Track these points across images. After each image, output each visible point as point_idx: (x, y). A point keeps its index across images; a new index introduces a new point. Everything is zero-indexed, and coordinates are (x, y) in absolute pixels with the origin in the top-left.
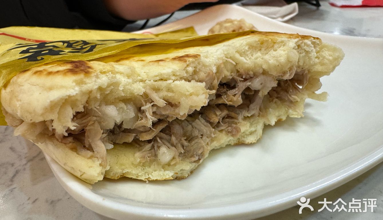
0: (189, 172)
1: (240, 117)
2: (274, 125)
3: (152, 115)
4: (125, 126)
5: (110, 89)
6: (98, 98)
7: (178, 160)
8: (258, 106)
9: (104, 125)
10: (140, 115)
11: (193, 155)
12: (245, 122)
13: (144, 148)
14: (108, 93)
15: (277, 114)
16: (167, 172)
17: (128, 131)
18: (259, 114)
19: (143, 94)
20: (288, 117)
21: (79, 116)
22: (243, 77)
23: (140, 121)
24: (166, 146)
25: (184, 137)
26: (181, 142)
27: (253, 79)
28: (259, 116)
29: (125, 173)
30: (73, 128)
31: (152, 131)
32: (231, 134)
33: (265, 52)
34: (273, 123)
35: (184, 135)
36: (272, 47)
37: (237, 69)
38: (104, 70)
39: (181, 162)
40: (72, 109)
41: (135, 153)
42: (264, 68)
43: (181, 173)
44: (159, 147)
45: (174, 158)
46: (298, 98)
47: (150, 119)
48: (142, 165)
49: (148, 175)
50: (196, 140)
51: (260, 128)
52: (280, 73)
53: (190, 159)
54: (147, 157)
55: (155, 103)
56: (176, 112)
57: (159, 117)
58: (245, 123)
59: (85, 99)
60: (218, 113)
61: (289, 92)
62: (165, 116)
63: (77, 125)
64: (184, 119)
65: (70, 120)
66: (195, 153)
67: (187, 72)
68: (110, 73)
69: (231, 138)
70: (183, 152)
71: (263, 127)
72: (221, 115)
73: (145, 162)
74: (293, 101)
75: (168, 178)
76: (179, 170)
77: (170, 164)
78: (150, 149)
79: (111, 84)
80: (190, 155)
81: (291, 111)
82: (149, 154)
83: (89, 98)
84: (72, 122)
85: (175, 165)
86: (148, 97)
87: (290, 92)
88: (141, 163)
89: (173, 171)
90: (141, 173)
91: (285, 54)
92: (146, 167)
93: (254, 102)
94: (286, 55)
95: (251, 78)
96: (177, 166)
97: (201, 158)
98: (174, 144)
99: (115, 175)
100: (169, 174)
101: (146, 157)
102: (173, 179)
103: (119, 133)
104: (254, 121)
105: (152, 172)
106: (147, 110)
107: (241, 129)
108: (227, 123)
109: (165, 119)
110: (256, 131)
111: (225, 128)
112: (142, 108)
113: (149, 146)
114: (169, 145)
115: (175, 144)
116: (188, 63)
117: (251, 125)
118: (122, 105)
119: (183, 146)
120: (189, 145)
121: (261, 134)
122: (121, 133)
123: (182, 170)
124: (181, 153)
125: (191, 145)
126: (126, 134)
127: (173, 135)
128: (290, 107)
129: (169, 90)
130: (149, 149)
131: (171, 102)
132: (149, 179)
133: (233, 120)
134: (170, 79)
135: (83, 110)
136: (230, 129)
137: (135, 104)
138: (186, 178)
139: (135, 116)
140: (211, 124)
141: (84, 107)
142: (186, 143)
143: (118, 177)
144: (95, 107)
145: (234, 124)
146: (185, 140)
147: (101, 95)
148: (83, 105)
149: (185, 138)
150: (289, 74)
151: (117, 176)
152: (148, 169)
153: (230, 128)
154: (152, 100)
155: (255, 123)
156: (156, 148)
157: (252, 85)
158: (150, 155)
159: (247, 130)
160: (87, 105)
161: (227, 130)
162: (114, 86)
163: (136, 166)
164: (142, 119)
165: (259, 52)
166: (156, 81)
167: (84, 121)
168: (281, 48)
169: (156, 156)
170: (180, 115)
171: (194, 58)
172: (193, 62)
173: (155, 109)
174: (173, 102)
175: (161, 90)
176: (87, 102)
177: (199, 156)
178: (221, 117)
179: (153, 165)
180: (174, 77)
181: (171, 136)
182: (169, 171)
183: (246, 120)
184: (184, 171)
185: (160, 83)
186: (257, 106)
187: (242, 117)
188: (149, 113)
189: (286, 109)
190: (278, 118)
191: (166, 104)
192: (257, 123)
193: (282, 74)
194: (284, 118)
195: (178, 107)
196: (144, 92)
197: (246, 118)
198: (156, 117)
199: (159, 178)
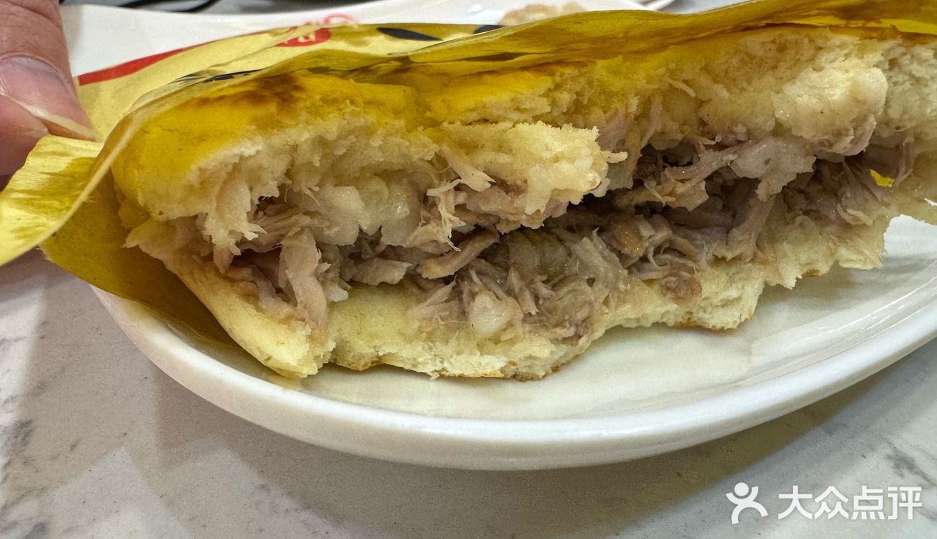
0: (548, 367)
1: (704, 258)
2: (793, 288)
3: (454, 212)
4: (386, 240)
5: (346, 143)
6: (314, 164)
7: (520, 329)
8: (753, 234)
9: (333, 235)
10: (424, 213)
11: (562, 322)
12: (714, 270)
13: (431, 296)
14: (340, 153)
15: (804, 258)
16: (487, 359)
17: (393, 254)
18: (755, 254)
19: (433, 158)
20: (836, 267)
21: (271, 209)
22: (716, 138)
23: (422, 226)
24: (491, 293)
25: (541, 274)
26: (532, 286)
27: (744, 146)
28: (752, 261)
29: (384, 355)
30: (250, 236)
31: (455, 255)
32: (674, 294)
33: (788, 73)
34: (790, 283)
35: (543, 269)
36: (810, 60)
37: (700, 115)
38: (334, 96)
39: (527, 335)
40: (251, 189)
41: (407, 309)
42: (777, 116)
43: (529, 364)
44: (473, 295)
45: (510, 325)
46: (869, 215)
47: (448, 222)
48: (424, 338)
49: (442, 362)
50: (573, 285)
51: (751, 291)
52: (827, 134)
53: (553, 330)
54: (439, 320)
55: (462, 181)
56: (516, 206)
57: (474, 220)
58: (717, 273)
59: (281, 166)
60: (646, 231)
61: (843, 199)
62: (492, 219)
63: (262, 230)
64: (539, 226)
65: (244, 216)
66: (567, 317)
67: (554, 104)
68: (348, 102)
69: (672, 307)
70: (533, 313)
71: (761, 292)
72: (651, 240)
73: (434, 329)
74: (853, 223)
75: (491, 373)
76: (521, 356)
77: (499, 339)
78: (447, 298)
79: (350, 131)
80: (553, 321)
81: (844, 253)
82: (445, 310)
83: (292, 164)
84: (250, 221)
85: (512, 342)
86: (448, 166)
87: (846, 198)
88: (423, 332)
89: (506, 356)
90: (423, 358)
91: (848, 80)
92: (437, 343)
93: (744, 221)
94: (848, 84)
95: (740, 142)
96: (518, 346)
97: (581, 334)
98: (514, 289)
99: (359, 359)
100: (493, 363)
101: (434, 318)
102: (502, 375)
103: (371, 259)
104: (738, 273)
105: (452, 357)
106: (442, 197)
107: (703, 288)
108: (668, 266)
109: (492, 227)
110: (739, 299)
111: (661, 275)
112: (431, 193)
113: (444, 291)
114: (500, 293)
115: (517, 290)
116: (558, 79)
117: (731, 281)
118: (378, 185)
119: (536, 298)
120: (552, 296)
121: (753, 310)
122: (377, 259)
123: (530, 357)
124: (530, 314)
125: (557, 294)
126: (389, 262)
127: (512, 269)
128: (842, 239)
129: (500, 147)
130: (444, 299)
131: (504, 179)
132: (443, 373)
133: (682, 261)
134: (504, 119)
135: (276, 194)
136: (672, 281)
137: (412, 183)
138: (539, 379)
139: (408, 214)
140: (621, 256)
141: (281, 187)
142: (544, 291)
143: (366, 365)
144: (310, 189)
145: (685, 271)
146: (544, 282)
147: (323, 157)
148: (276, 180)
149: (544, 278)
150: (853, 137)
151: (363, 362)
152: (440, 348)
153: (673, 279)
154: (456, 173)
155: (740, 279)
156: (465, 296)
157: (740, 162)
158: (447, 313)
159: (717, 293)
160: (290, 182)
161: (666, 283)
162: (357, 137)
163: (409, 340)
164: (428, 221)
165: (770, 73)
166: (470, 124)
167: (281, 224)
168: (837, 64)
169: (464, 314)
170: (526, 214)
171: (576, 68)
172: (573, 79)
173: (461, 198)
174: (510, 180)
175: (479, 147)
176: (288, 174)
177: (577, 325)
178: (651, 244)
179: (454, 338)
180: (518, 113)
181: (507, 270)
182: (493, 358)
183: (717, 266)
184: (537, 362)
185: (478, 128)
186: (750, 235)
187: (710, 256)
188: (446, 205)
189: (831, 245)
190: (806, 269)
191: (490, 182)
192: (746, 280)
193: (831, 138)
194: (823, 268)
195: (523, 192)
196: (436, 153)
197: (718, 261)
198: (466, 219)
199: (469, 372)
